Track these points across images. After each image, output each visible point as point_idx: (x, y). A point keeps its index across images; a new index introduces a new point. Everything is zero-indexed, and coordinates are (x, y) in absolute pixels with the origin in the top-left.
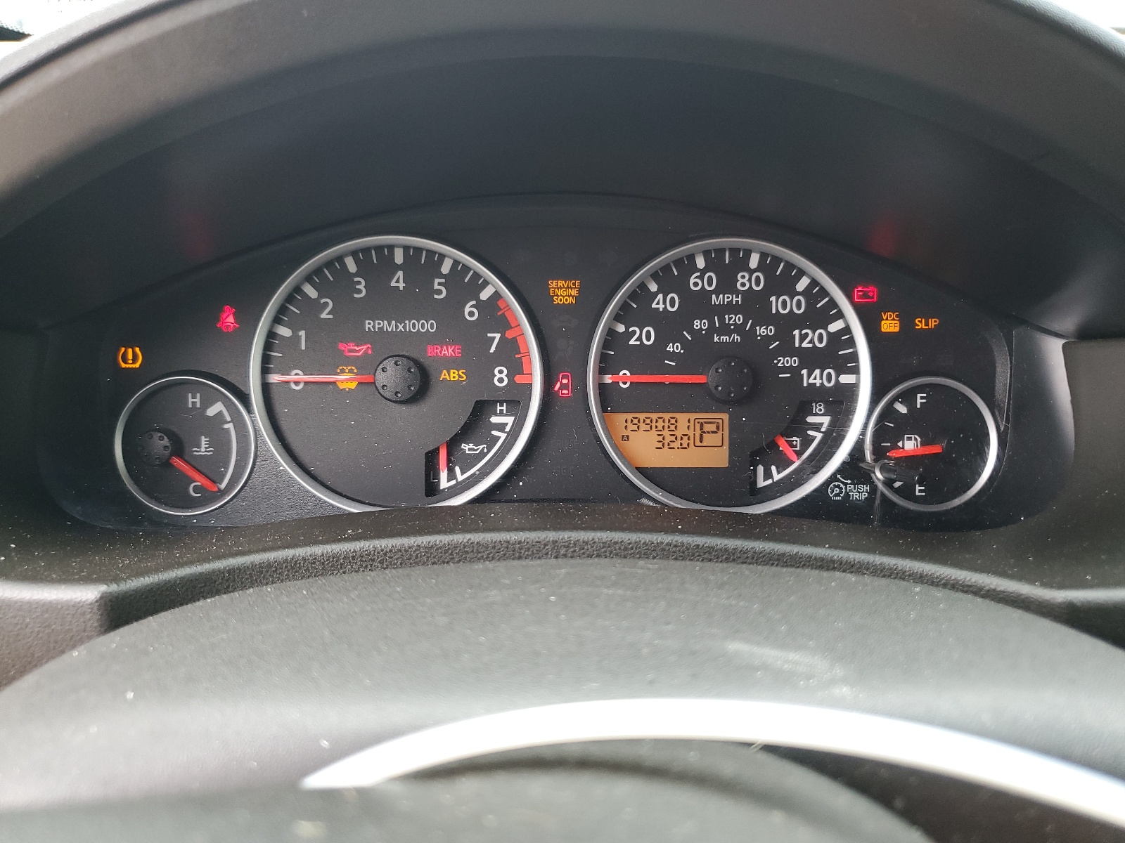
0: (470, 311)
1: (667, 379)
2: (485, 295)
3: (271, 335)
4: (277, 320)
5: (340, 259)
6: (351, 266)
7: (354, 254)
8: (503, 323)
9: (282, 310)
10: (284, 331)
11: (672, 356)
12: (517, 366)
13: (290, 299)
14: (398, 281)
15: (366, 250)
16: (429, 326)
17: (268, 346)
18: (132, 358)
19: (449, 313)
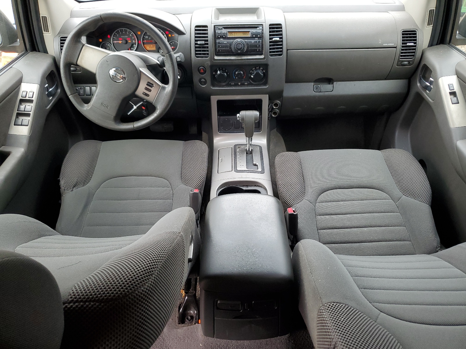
0: (131, 35)
1: (149, 41)
2: (132, 33)
3: (113, 38)
4: (113, 36)
5: (119, 30)
6: (119, 31)
7: (120, 30)
8: (134, 36)
9: (114, 35)
10: (114, 38)
11: (150, 39)
12: (135, 40)
13: (114, 34)
14: (124, 32)
15: (121, 30)
16: (127, 37)
17: (113, 39)
18: (101, 40)
19: (128, 35)
